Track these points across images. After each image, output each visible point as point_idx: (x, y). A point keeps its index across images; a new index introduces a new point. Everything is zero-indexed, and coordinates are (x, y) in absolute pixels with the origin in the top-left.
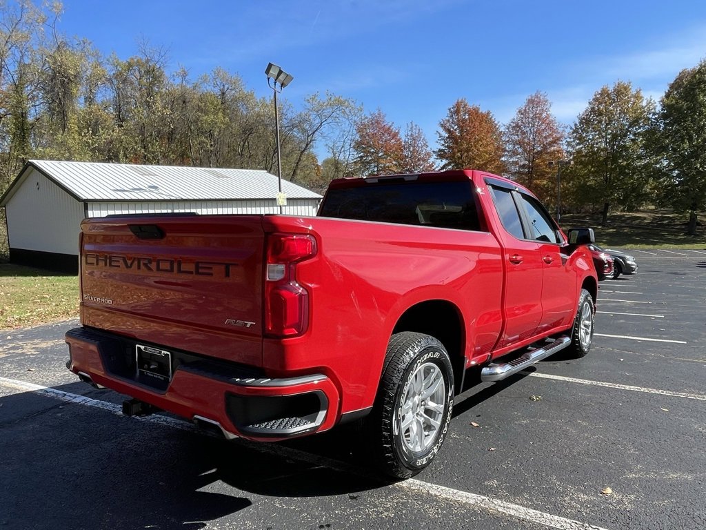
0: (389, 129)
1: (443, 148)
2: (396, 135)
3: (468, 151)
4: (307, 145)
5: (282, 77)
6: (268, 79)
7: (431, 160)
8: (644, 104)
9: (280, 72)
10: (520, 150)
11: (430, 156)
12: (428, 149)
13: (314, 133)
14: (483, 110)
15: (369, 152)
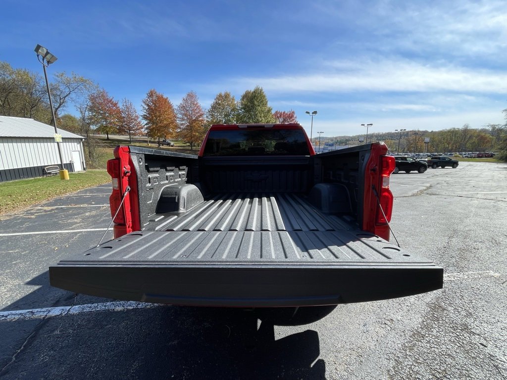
0: (111, 100)
1: (145, 114)
2: (115, 105)
3: (159, 116)
4: (60, 105)
5: (48, 56)
6: (38, 56)
7: (139, 120)
8: (236, 102)
9: (47, 53)
10: (185, 118)
11: (138, 118)
12: (137, 114)
13: (65, 97)
14: (165, 97)
15: (99, 113)
